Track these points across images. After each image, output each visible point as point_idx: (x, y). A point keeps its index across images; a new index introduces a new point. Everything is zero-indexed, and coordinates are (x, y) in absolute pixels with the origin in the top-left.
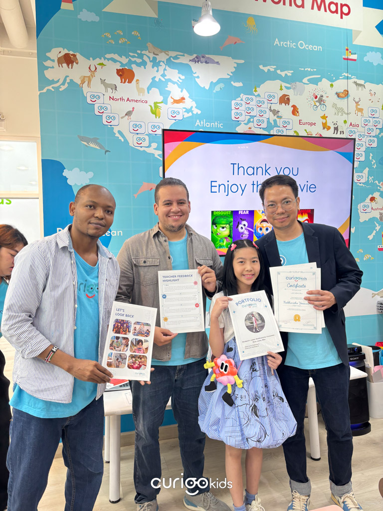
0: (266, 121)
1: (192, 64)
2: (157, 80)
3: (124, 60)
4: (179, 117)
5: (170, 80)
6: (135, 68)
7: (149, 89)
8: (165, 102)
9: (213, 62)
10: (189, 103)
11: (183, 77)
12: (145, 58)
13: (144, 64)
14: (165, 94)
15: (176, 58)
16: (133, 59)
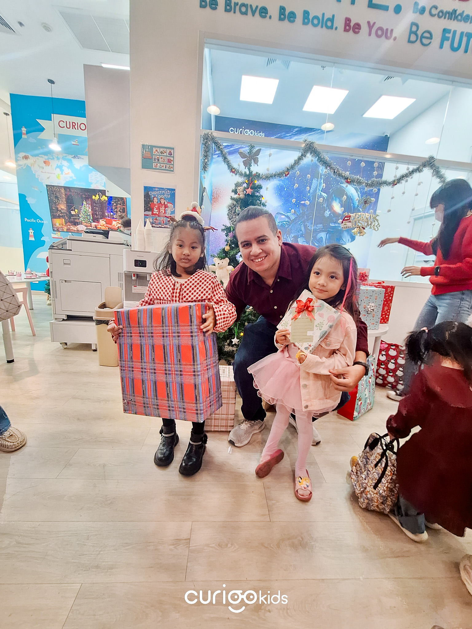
0: (103, 183)
1: (72, 159)
2: (59, 165)
3: (46, 157)
4: (68, 180)
5: (63, 165)
6: (50, 161)
7: (56, 169)
8: (62, 174)
9: (81, 158)
10: (71, 175)
11: (69, 164)
12: (54, 157)
13: (53, 159)
14: (62, 171)
15: (66, 156)
16: (50, 157)
